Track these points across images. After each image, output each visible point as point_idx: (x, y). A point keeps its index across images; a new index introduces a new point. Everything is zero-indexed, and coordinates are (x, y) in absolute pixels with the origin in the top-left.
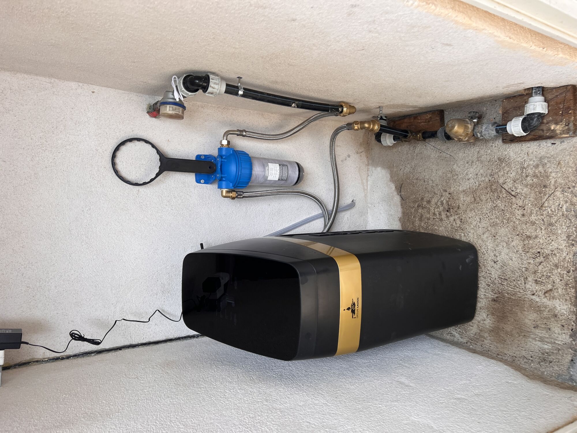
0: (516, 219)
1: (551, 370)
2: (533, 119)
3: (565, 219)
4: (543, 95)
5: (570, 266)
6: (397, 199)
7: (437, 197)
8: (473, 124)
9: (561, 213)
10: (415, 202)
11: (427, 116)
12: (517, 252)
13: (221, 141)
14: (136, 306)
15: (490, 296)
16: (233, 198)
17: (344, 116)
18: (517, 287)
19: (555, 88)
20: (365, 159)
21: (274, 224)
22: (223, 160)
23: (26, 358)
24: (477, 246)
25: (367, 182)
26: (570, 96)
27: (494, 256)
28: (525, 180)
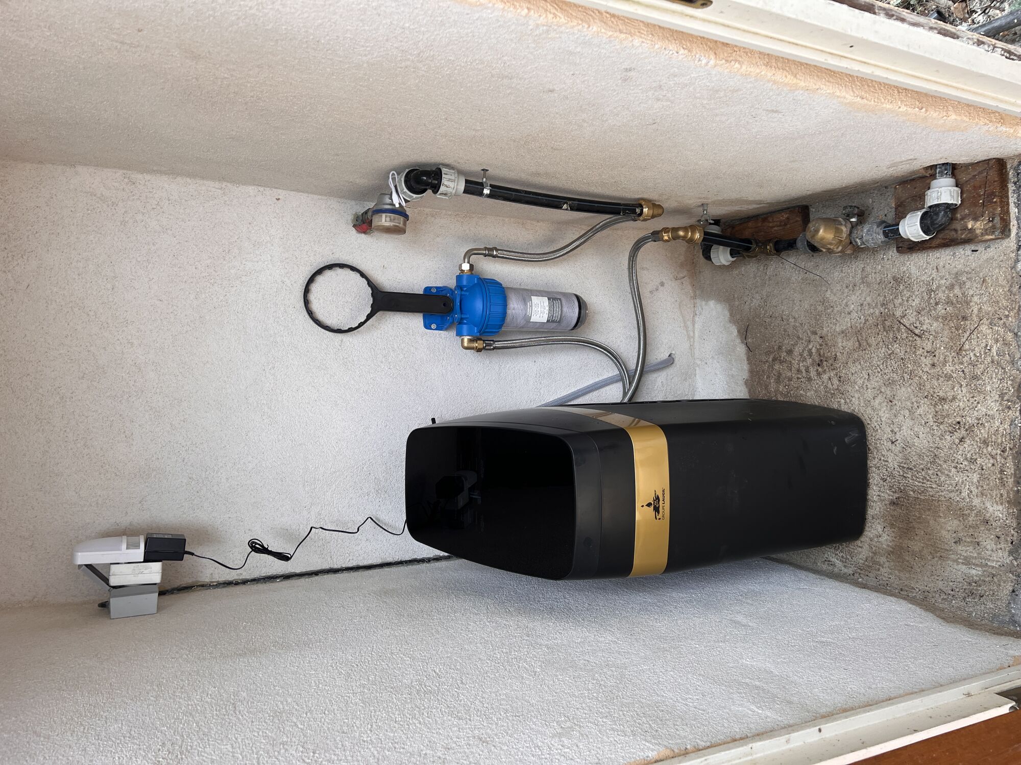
0: (923, 371)
1: (983, 608)
2: (937, 214)
3: (996, 368)
4: (953, 175)
5: (1006, 441)
6: (741, 350)
7: (802, 343)
8: (849, 226)
9: (989, 359)
10: (768, 353)
11: (782, 216)
12: (925, 424)
13: (461, 265)
14: (339, 511)
15: (886, 496)
16: (479, 350)
17: (645, 220)
18: (928, 481)
19: (972, 164)
20: (689, 288)
21: (542, 392)
22: (463, 293)
23: (187, 581)
24: (865, 419)
25: (694, 325)
26: (993, 175)
27: (891, 433)
28: (935, 310)
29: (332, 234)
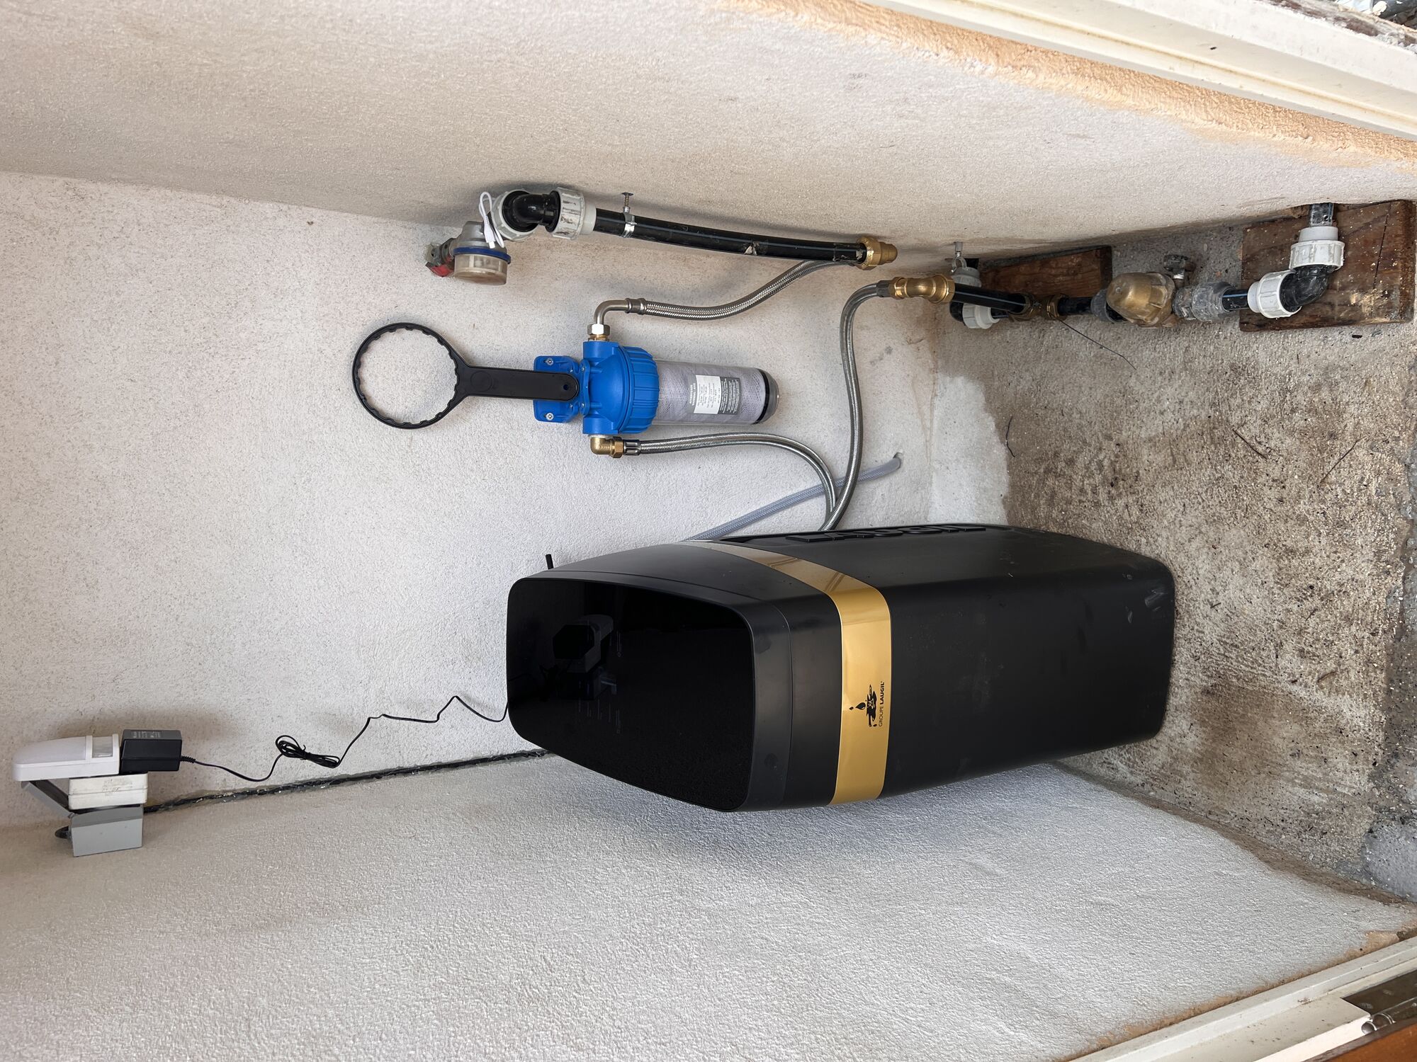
0: (1265, 508)
1: (1324, 850)
2: (1307, 281)
3: (1373, 513)
4: (1336, 222)
5: (1378, 619)
6: (999, 452)
7: (1090, 451)
8: (1172, 286)
9: (1364, 499)
10: (1039, 461)
11: (1072, 261)
12: (1262, 584)
13: (590, 327)
14: (410, 687)
15: (1198, 681)
16: (617, 456)
17: (868, 268)
18: (1260, 665)
19: (1364, 206)
20: (927, 356)
21: (709, 511)
22: (593, 370)
23: (188, 791)
24: (1175, 569)
25: (932, 411)
26: (1396, 225)
27: (1210, 592)
28: (1290, 419)
29: (395, 277)
